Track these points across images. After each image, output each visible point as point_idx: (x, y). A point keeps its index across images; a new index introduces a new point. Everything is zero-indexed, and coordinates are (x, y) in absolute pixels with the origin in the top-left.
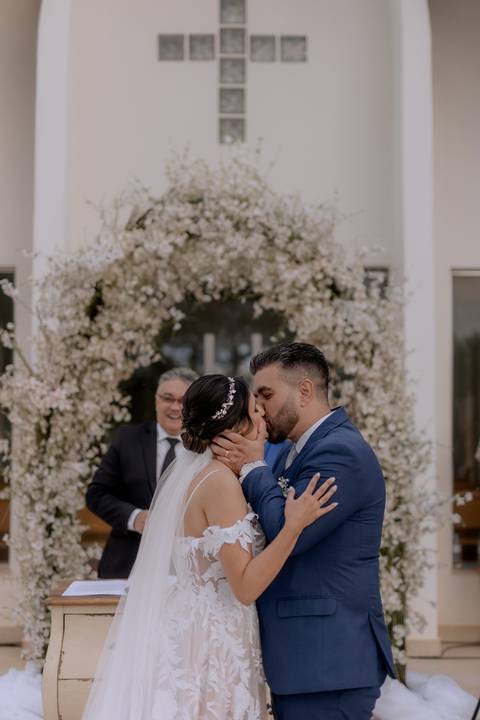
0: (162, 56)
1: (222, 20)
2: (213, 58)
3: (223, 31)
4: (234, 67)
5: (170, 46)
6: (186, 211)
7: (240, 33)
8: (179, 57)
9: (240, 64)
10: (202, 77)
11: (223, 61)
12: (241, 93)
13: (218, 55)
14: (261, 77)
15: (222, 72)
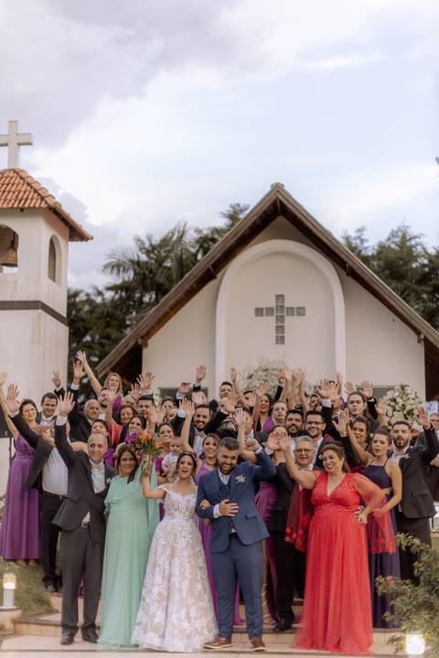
0: (257, 315)
1: (277, 302)
2: (273, 315)
3: (277, 306)
4: (280, 319)
5: (259, 312)
6: (264, 374)
7: (282, 307)
8: (262, 315)
9: (282, 317)
10: (271, 321)
11: (277, 316)
12: (283, 327)
13: (275, 314)
14: (290, 322)
15: (277, 320)
